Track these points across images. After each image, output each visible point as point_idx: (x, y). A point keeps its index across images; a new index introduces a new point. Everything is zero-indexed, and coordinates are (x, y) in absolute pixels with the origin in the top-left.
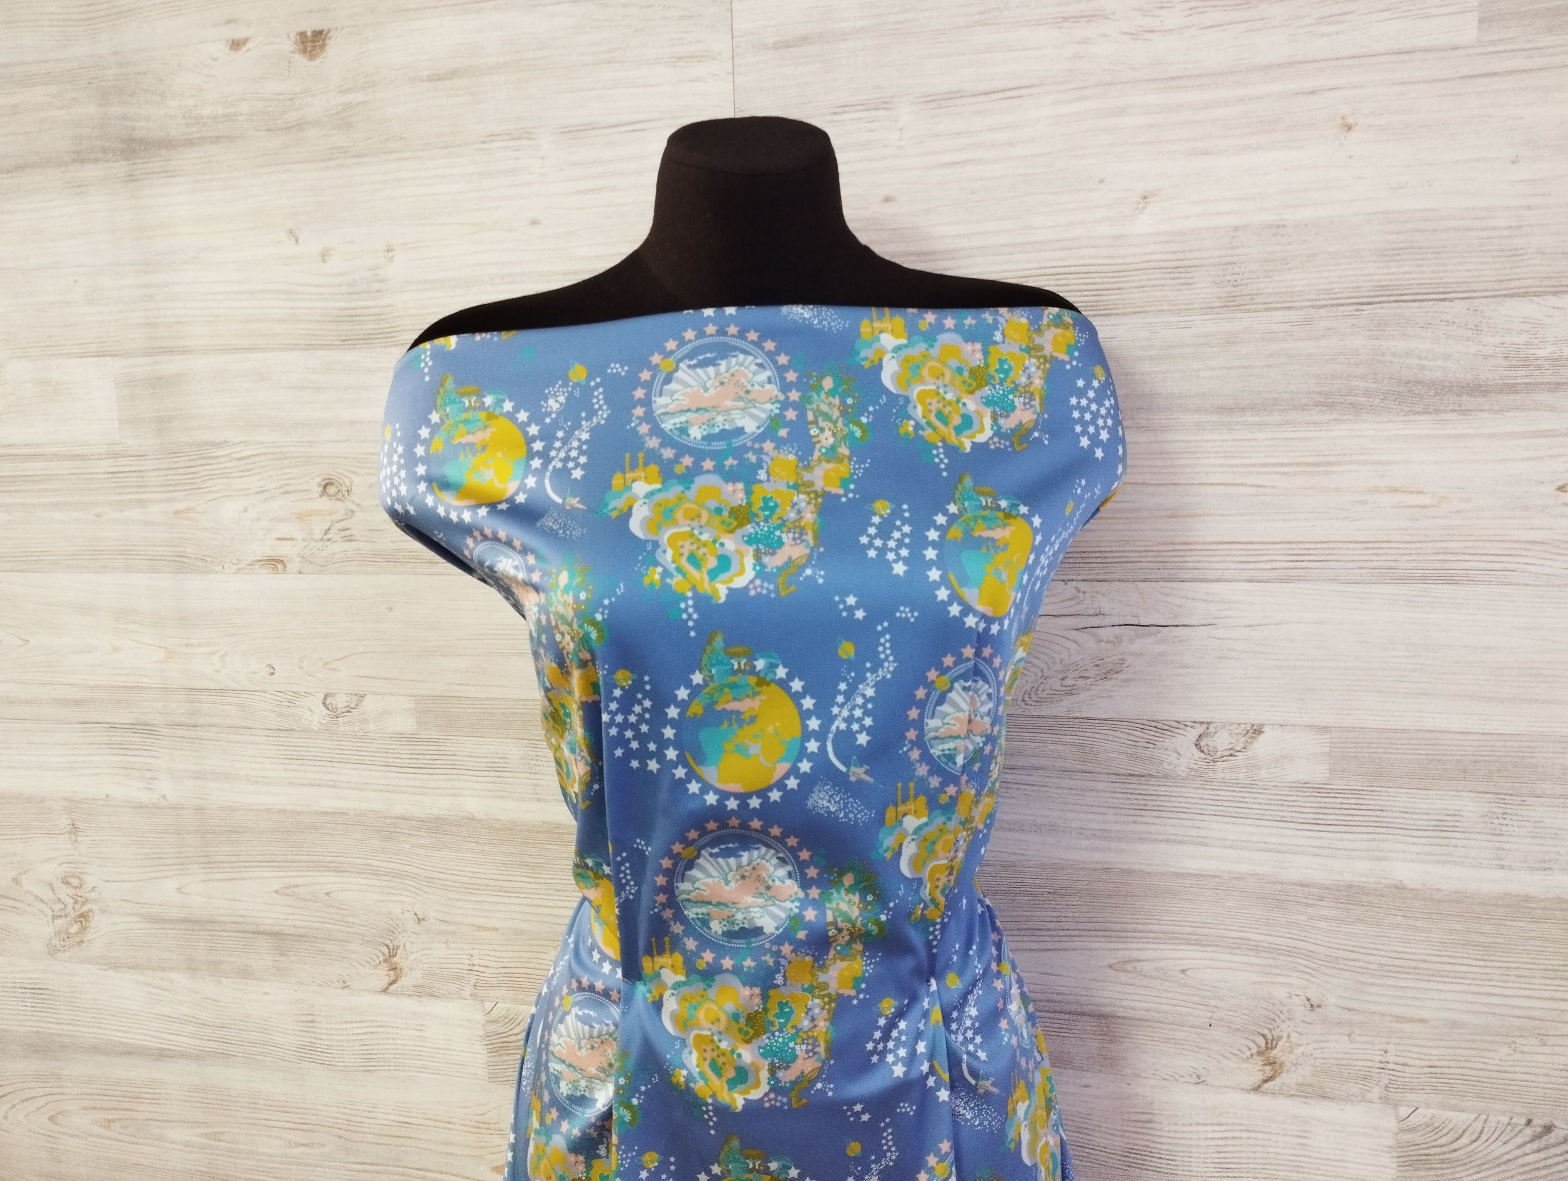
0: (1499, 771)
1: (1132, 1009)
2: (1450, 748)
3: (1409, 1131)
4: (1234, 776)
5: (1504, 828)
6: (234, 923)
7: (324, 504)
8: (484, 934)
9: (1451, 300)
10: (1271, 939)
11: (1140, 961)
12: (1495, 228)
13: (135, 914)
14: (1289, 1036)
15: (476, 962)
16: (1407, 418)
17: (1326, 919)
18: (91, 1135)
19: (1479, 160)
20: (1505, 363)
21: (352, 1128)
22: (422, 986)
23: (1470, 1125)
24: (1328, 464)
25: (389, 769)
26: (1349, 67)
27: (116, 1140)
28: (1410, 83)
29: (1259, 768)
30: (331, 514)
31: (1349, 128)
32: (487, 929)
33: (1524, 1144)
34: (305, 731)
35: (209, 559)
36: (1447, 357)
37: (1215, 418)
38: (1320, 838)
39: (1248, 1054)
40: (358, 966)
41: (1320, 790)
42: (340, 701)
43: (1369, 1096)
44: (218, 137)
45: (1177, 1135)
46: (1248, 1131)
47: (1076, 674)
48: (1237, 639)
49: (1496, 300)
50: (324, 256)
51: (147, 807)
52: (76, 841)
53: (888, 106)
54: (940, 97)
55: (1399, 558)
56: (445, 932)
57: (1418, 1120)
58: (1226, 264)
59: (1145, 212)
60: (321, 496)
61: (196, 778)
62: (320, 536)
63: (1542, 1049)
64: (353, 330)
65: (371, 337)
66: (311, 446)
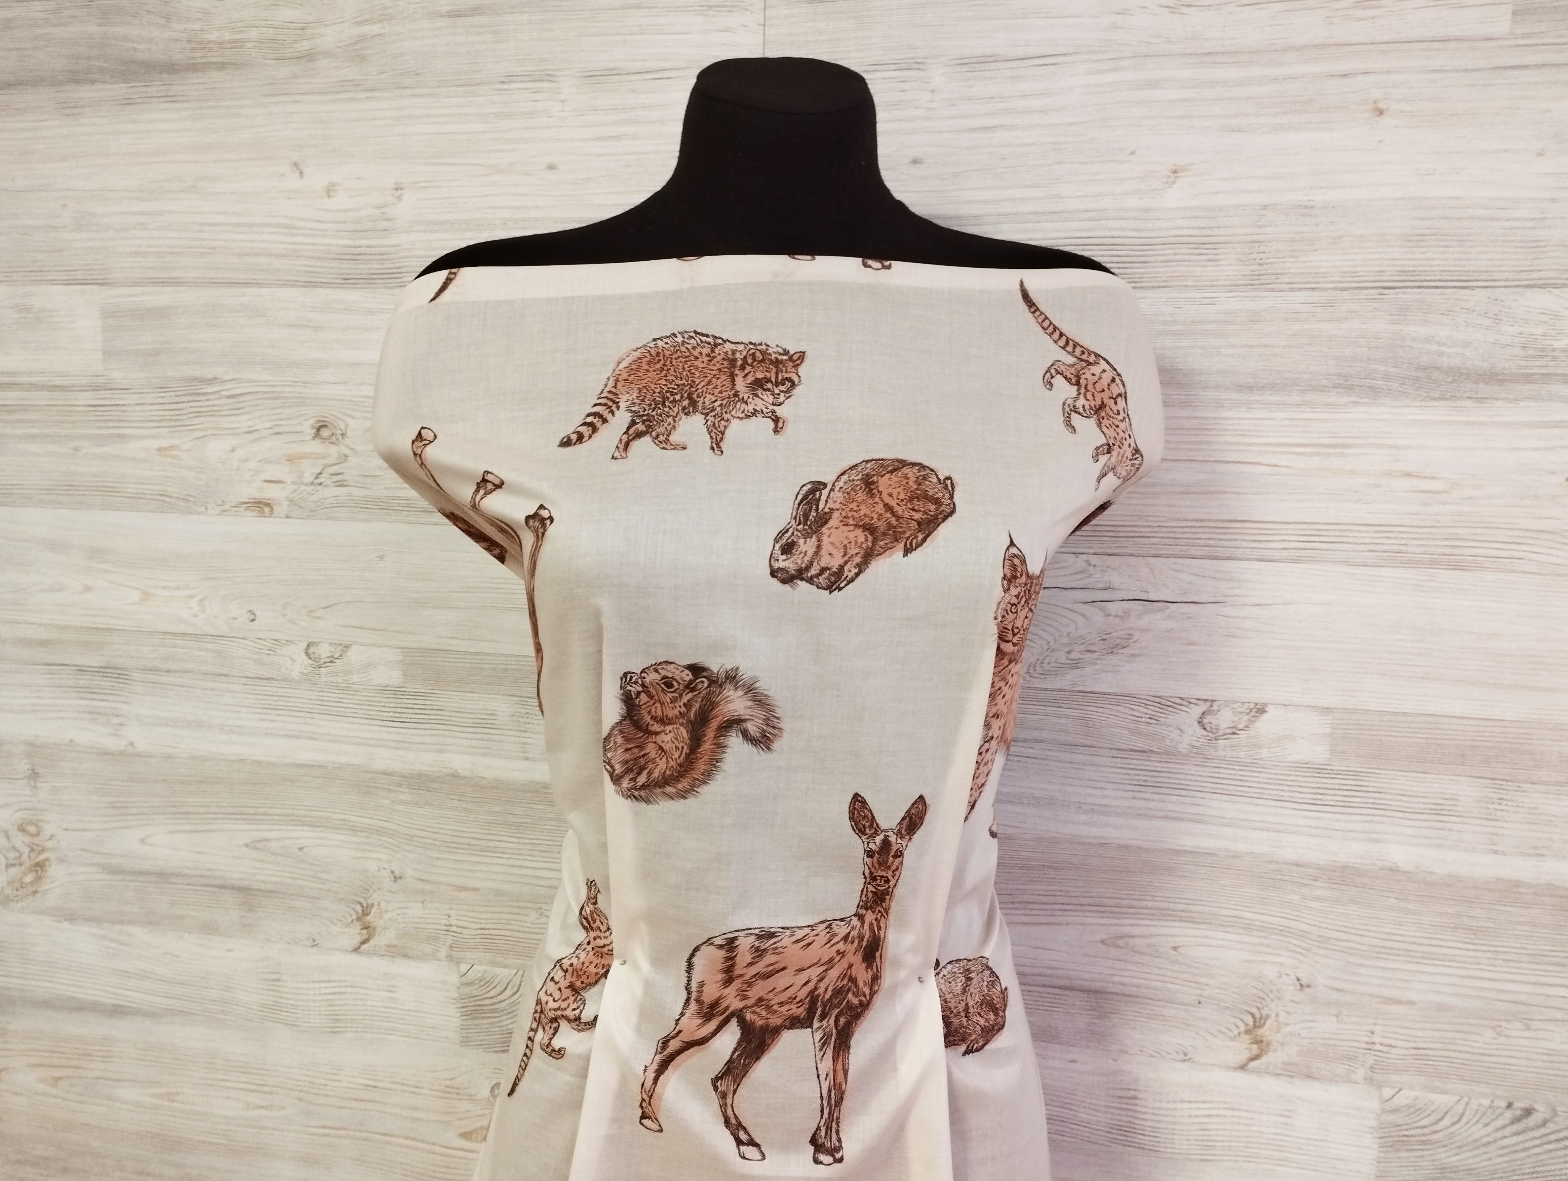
0: (1497, 756)
1: (1123, 984)
2: (1449, 732)
3: (1391, 1111)
4: (1235, 754)
5: (1499, 814)
6: (201, 876)
7: (316, 447)
8: (463, 895)
9: (1473, 288)
10: (1264, 918)
11: (1133, 937)
12: (1518, 219)
13: (93, 865)
14: (1277, 1015)
15: (453, 922)
16: (1424, 404)
17: (1318, 899)
18: (36, 1093)
19: (1506, 151)
20: (1522, 353)
21: (315, 1091)
22: (395, 946)
23: (1452, 1107)
24: (1344, 446)
25: (371, 722)
26: (1384, 52)
27: (63, 1099)
28: (1442, 71)
29: (1260, 747)
30: (324, 458)
31: (1381, 112)
32: (467, 889)
33: (1504, 1127)
34: (284, 680)
35: (191, 499)
36: (1466, 344)
37: (1235, 396)
38: (1318, 818)
39: (1236, 1032)
40: (330, 924)
41: (1320, 771)
42: (324, 651)
43: (1353, 1077)
44: (223, 63)
45: (1163, 1112)
46: (1233, 1109)
47: (1082, 647)
48: (1244, 618)
49: (1516, 290)
50: (330, 190)
51: (113, 753)
52: (35, 787)
53: (920, 66)
54: (974, 60)
55: (1409, 542)
56: (422, 892)
57: (1400, 1100)
58: (1253, 242)
59: (1175, 186)
60: (314, 438)
61: (167, 725)
62: (311, 480)
63: (1527, 1034)
64: (355, 269)
65: (375, 276)
66: (306, 387)
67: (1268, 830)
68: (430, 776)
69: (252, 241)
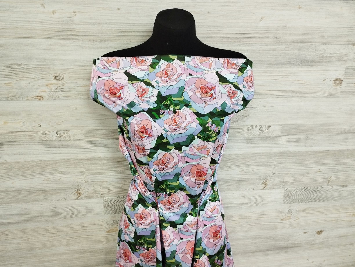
0: (308, 130)
1: (243, 179)
3: (286, 192)
4: (265, 135)
5: (307, 140)
7: (55, 82)
8: (104, 183)
9: (312, 44)
14: (269, 179)
15: (102, 189)
16: (302, 67)
19: (320, 17)
20: (319, 57)
21: (68, 230)
22: (87, 197)
23: (295, 190)
24: (288, 75)
25: (76, 148)
29: (270, 133)
30: (57, 84)
31: (300, 8)
34: (51, 140)
37: (270, 66)
38: (279, 144)
39: (262, 183)
40: (69, 195)
41: (279, 136)
42: (62, 133)
43: (280, 187)
46: (260, 196)
47: (239, 117)
49: (319, 45)
50: (54, 12)
55: (297, 93)
56: (93, 184)
57: (288, 190)
58: (275, 34)
59: (262, 21)
60: (54, 80)
61: (16, 155)
62: (54, 90)
63: (308, 176)
64: (63, 34)
65: (69, 36)
66: (50, 66)
67: (270, 148)
68: (93, 159)
69: (30, 26)
